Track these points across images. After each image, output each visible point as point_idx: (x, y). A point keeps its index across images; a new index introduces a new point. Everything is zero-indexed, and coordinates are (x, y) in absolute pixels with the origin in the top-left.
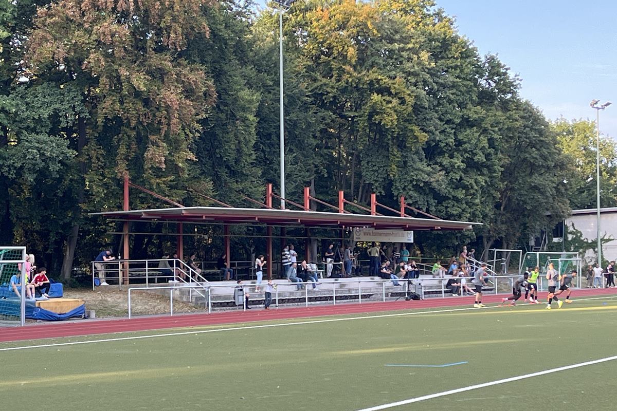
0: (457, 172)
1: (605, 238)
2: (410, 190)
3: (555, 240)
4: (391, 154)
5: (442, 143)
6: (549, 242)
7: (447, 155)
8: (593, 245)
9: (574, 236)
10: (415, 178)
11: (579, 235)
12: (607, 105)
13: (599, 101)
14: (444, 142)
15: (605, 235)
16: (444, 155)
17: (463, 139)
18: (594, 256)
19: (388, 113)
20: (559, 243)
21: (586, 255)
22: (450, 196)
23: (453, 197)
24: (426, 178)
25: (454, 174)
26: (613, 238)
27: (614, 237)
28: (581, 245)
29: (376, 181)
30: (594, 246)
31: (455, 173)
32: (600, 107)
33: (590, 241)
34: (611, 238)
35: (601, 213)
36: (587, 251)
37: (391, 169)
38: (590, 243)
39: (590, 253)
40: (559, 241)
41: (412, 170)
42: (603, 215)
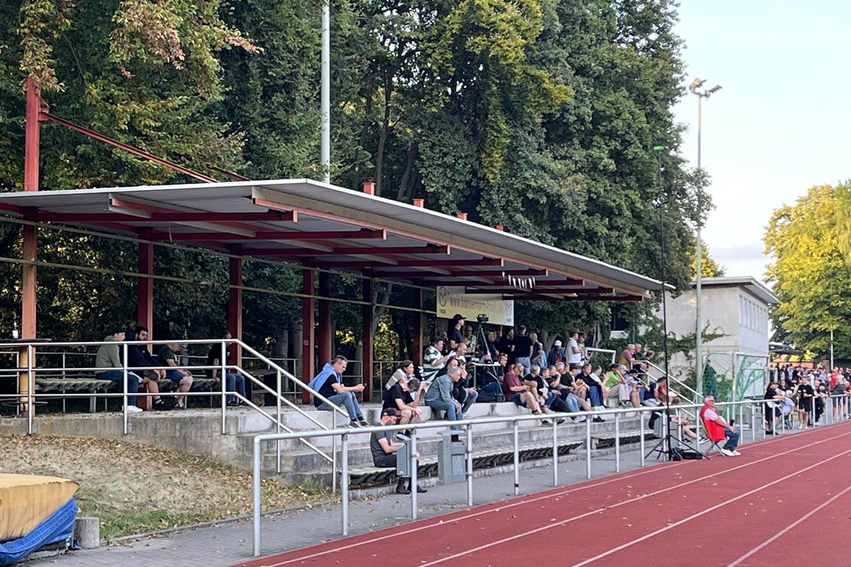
0: (599, 178)
1: (707, 333)
2: (517, 210)
3: (615, 335)
4: (492, 128)
5: (571, 114)
6: (603, 338)
7: (576, 141)
8: (686, 345)
9: (651, 328)
10: (533, 183)
11: (659, 326)
12: (712, 91)
13: (705, 81)
14: (573, 112)
15: (707, 327)
16: (571, 140)
17: (604, 111)
18: (686, 364)
19: (504, 30)
20: (622, 340)
21: (672, 364)
22: (581, 230)
23: (586, 231)
24: (553, 186)
25: (594, 183)
26: (721, 333)
27: (722, 330)
28: (663, 345)
29: (448, 189)
30: (687, 347)
31: (595, 180)
32: (703, 93)
33: (678, 338)
34: (719, 332)
35: (704, 286)
36: (673, 356)
37: (490, 162)
38: (681, 341)
39: (678, 360)
40: (622, 336)
41: (525, 166)
42: (707, 291)
